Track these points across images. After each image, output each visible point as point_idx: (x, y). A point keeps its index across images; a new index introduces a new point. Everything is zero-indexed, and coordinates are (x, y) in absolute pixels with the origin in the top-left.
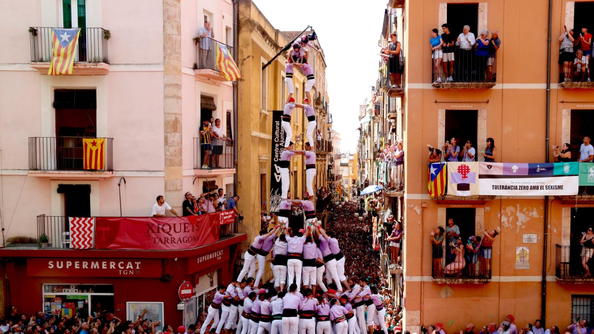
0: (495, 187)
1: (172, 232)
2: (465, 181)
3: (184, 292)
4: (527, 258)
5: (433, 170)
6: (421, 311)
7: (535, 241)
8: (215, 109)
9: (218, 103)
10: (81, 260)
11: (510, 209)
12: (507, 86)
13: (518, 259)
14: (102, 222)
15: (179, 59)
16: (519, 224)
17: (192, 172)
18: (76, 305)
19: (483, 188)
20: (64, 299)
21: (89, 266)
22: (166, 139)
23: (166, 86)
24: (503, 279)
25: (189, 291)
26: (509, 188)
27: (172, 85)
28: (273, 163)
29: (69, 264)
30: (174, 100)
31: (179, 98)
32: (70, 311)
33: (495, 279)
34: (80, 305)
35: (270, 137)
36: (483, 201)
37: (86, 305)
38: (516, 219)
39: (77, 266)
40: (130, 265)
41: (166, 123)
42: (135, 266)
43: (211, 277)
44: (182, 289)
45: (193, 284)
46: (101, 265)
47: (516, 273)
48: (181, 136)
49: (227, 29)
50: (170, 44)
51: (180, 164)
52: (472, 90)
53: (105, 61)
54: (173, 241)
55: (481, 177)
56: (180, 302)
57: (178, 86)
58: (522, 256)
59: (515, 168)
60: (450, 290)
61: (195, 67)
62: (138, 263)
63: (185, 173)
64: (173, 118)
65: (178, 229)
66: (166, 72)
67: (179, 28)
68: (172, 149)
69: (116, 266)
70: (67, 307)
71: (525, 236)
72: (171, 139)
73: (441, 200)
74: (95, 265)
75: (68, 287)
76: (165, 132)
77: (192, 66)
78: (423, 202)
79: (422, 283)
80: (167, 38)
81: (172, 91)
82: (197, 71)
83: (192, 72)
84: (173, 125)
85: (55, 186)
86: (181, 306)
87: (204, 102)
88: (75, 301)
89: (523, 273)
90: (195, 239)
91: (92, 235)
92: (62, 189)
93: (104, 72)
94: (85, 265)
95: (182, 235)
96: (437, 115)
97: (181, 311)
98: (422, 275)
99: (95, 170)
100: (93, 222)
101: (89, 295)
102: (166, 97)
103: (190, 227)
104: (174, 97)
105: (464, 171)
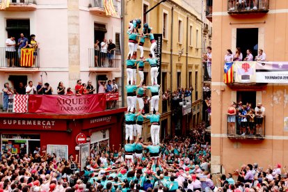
0: (267, 78)
1: (72, 104)
2: (247, 74)
3: (79, 139)
5: (226, 67)
6: (221, 156)
8: (106, 32)
9: (108, 28)
10: (22, 120)
11: (279, 92)
13: (285, 124)
14: (32, 97)
15: (77, 1)
17: (88, 69)
18: (20, 146)
19: (260, 78)
20: (13, 142)
21: (26, 123)
22: (69, 50)
23: (69, 17)
24: (275, 138)
25: (83, 139)
26: (276, 78)
29: (15, 122)
30: (74, 26)
31: (78, 24)
32: (17, 149)
33: (268, 137)
34: (22, 146)
37: (25, 147)
38: (284, 98)
39: (19, 123)
40: (49, 123)
41: (69, 39)
42: (51, 123)
44: (78, 137)
45: (87, 135)
46: (32, 123)
47: (284, 134)
48: (79, 48)
51: (79, 64)
53: (34, 3)
54: (72, 109)
55: (257, 71)
56: (77, 145)
57: (77, 17)
60: (239, 144)
61: (90, 6)
62: (53, 122)
63: (82, 69)
64: (73, 36)
65: (75, 102)
66: (69, 9)
68: (73, 55)
69: (41, 123)
70: (15, 147)
72: (72, 49)
73: (232, 86)
74: (29, 123)
75: (16, 136)
76: (69, 45)
77: (88, 5)
78: (222, 87)
81: (73, 20)
82: (91, 9)
83: (87, 9)
84: (74, 41)
86: (77, 148)
87: (97, 27)
88: (19, 144)
90: (87, 108)
91: (26, 105)
92: (11, 78)
93: (32, 10)
94: (24, 123)
95: (78, 105)
96: (231, 32)
97: (78, 151)
98: (221, 133)
101: (27, 140)
102: (69, 24)
103: (83, 101)
104: (74, 23)
105: (246, 67)
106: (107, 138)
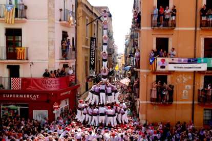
0: (175, 67)
1: (51, 84)
2: (163, 65)
3: (55, 106)
4: (187, 95)
5: (151, 61)
6: (146, 114)
7: (190, 88)
8: (68, 36)
9: (69, 34)
10: (16, 94)
11: (180, 76)
12: (180, 29)
13: (183, 95)
14: (24, 79)
15: (54, 17)
16: (184, 81)
17: (59, 61)
18: (14, 111)
19: (171, 68)
20: (9, 109)
21: (19, 96)
22: (49, 48)
23: (49, 27)
24: (178, 102)
25: (57, 106)
26: (180, 68)
27: (50, 27)
28: (90, 57)
29: (11, 96)
30: (52, 33)
31: (54, 32)
32: (12, 114)
33: (174, 102)
34: (16, 111)
35: (89, 47)
36: (170, 72)
37: (18, 111)
38: (183, 79)
39: (14, 96)
40: (35, 96)
41: (49, 42)
42: (37, 96)
43: (66, 101)
45: (59, 103)
46: (23, 96)
47: (182, 100)
48: (55, 47)
49: (73, 6)
50: (51, 12)
51: (54, 57)
52: (166, 30)
53: (25, 18)
54: (51, 87)
55: (170, 63)
56: (54, 110)
57: (54, 28)
58: (185, 94)
59: (183, 60)
60: (157, 107)
61: (60, 20)
63: (56, 61)
64: (51, 40)
65: (53, 82)
66: (49, 22)
67: (54, 5)
68: (51, 52)
69: (29, 96)
70: (10, 112)
71: (186, 86)
72: (50, 48)
73: (154, 72)
74: (21, 96)
75: (11, 105)
76: (49, 45)
78: (147, 73)
79: (147, 104)
80: (49, 9)
81: (51, 29)
82: (61, 22)
83: (59, 22)
84: (51, 43)
85: (6, 66)
86: (54, 112)
87: (64, 34)
88: (14, 110)
89: (185, 100)
90: (60, 86)
91: (20, 85)
92: (8, 67)
93: (25, 22)
94: (17, 96)
95: (55, 85)
96: (153, 40)
97: (54, 114)
98: (147, 101)
99: (22, 60)
100: (20, 79)
101: (19, 107)
102: (49, 32)
103: (58, 82)
104: (52, 32)
105: (163, 61)
106: (68, 104)
